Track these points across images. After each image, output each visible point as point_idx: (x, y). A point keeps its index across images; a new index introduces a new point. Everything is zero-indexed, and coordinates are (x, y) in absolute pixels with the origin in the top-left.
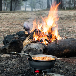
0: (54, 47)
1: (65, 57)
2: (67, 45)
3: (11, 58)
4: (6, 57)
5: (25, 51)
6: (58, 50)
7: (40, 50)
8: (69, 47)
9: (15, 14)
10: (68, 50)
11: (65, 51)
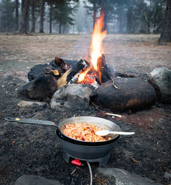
0: (109, 94)
1: (130, 112)
2: (135, 92)
3: (34, 110)
4: (26, 107)
5: (58, 99)
6: (118, 100)
7: (85, 99)
8: (138, 96)
9: (62, 36)
10: (136, 101)
11: (131, 102)
